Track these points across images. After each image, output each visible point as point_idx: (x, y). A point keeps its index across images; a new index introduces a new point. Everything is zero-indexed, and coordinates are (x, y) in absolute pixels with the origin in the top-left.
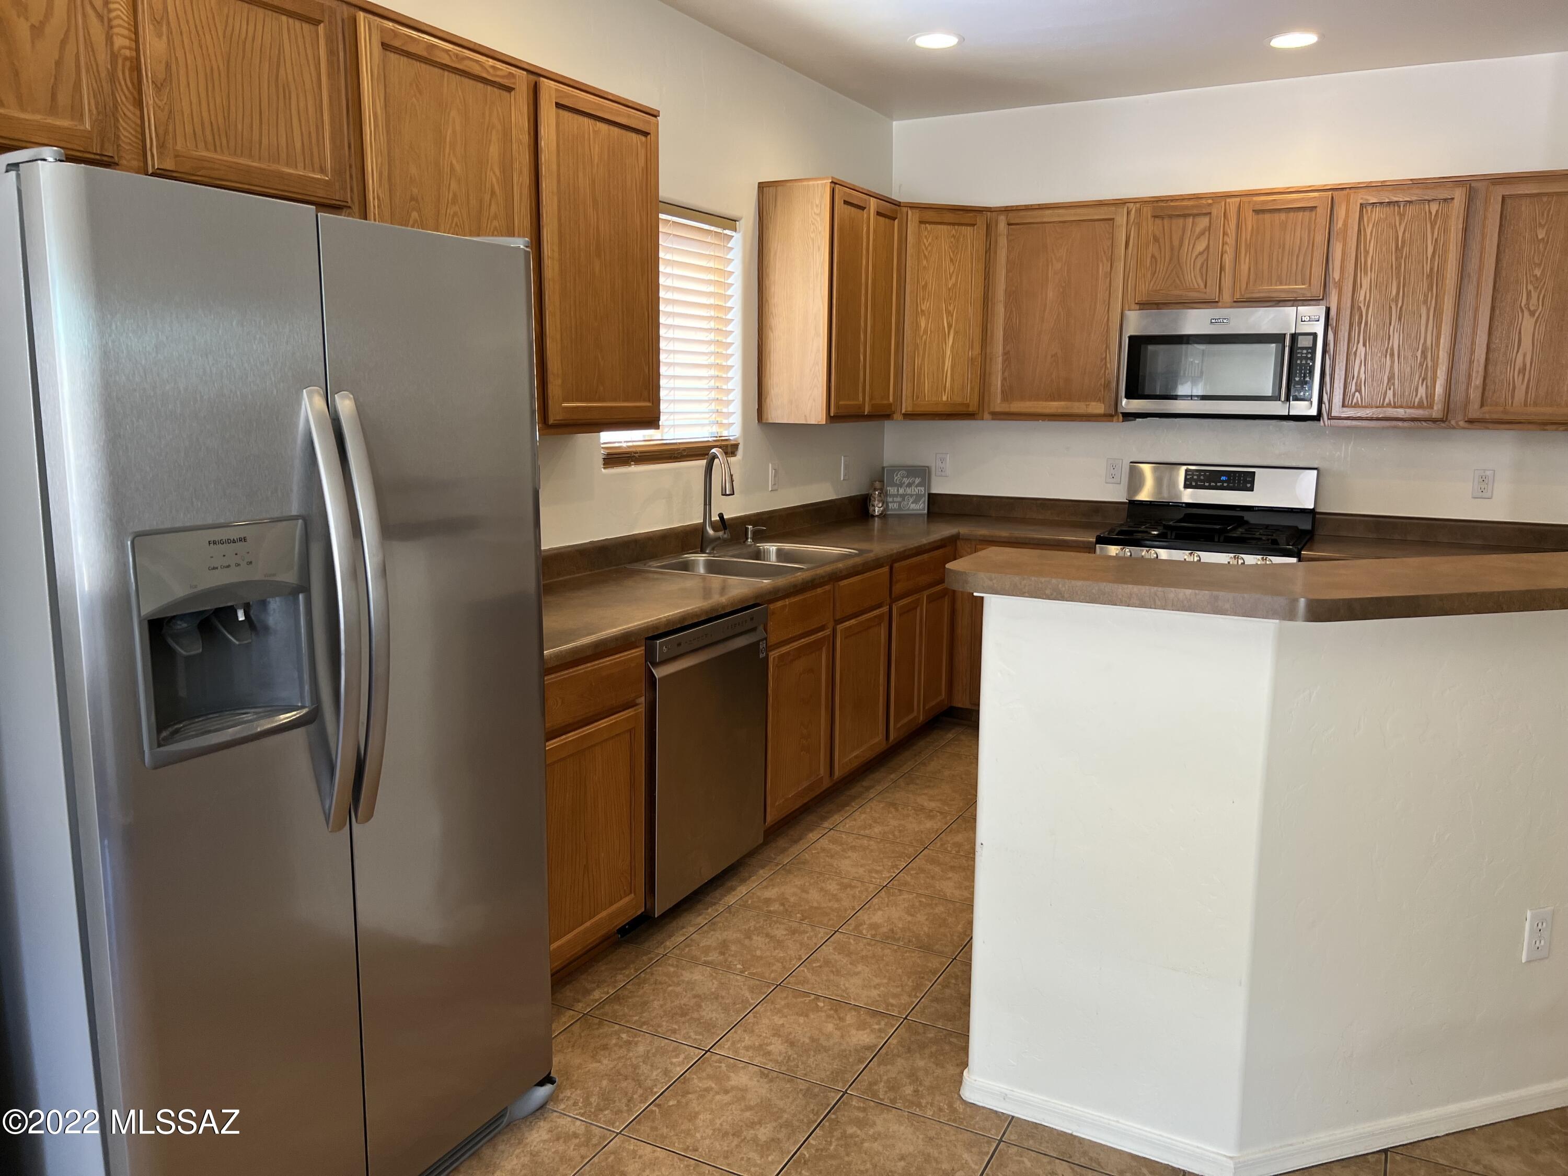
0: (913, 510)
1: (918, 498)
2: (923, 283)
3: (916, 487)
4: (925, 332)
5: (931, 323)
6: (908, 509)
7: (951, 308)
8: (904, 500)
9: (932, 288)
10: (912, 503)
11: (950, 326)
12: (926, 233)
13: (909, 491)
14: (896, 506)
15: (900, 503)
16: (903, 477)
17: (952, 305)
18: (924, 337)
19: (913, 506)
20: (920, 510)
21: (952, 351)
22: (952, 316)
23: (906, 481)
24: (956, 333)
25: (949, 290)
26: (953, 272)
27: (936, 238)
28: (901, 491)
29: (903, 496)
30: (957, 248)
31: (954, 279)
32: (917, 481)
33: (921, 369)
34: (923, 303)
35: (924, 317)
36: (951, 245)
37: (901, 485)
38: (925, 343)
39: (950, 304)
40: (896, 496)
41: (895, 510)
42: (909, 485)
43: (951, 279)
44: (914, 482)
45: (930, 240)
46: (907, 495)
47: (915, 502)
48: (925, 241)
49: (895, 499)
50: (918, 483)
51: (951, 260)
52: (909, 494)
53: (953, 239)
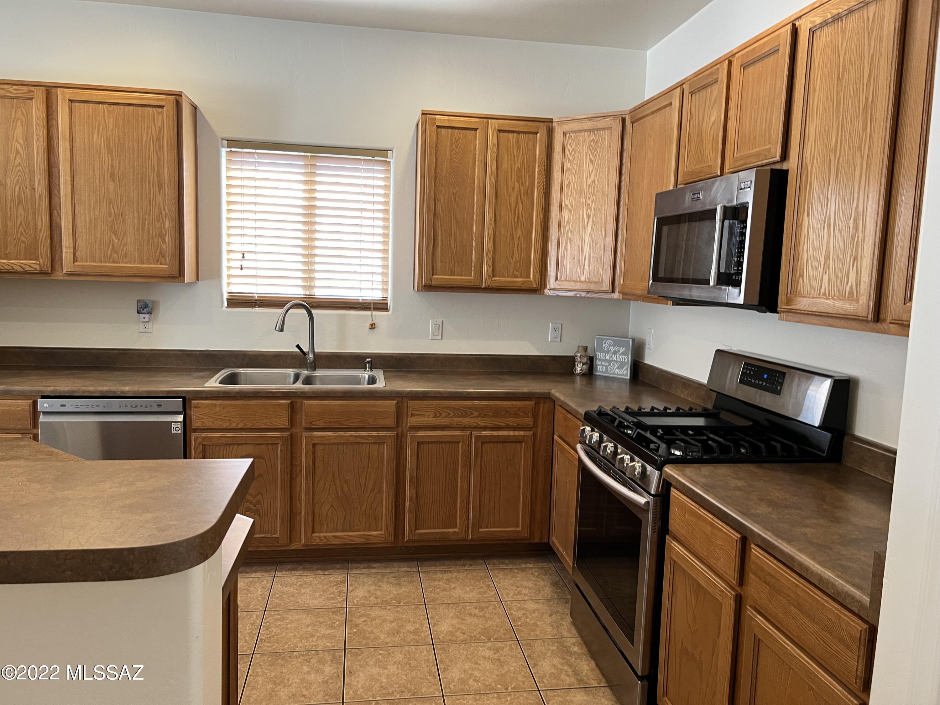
0: (617, 374)
1: (622, 365)
2: (567, 183)
3: (621, 355)
4: (568, 222)
5: (573, 215)
6: (613, 374)
7: (589, 202)
8: (610, 365)
9: (574, 187)
10: (617, 368)
11: (588, 217)
12: (570, 141)
13: (614, 358)
14: (603, 369)
15: (607, 367)
16: (610, 346)
17: (591, 199)
18: (568, 227)
19: (617, 371)
20: (623, 375)
21: (590, 239)
22: (591, 209)
23: (612, 349)
24: (593, 222)
25: (589, 186)
26: (592, 171)
27: (579, 144)
28: (608, 357)
29: (610, 362)
30: (596, 150)
31: (592, 177)
32: (622, 350)
33: (564, 253)
34: (567, 199)
35: (567, 211)
36: (591, 148)
37: (608, 352)
38: (568, 231)
39: (589, 198)
40: (604, 360)
41: (602, 372)
42: (615, 353)
43: (590, 177)
44: (619, 351)
45: (573, 146)
46: (613, 361)
47: (619, 368)
48: (569, 147)
49: (603, 363)
50: (622, 352)
51: (591, 160)
52: (614, 361)
53: (592, 143)
